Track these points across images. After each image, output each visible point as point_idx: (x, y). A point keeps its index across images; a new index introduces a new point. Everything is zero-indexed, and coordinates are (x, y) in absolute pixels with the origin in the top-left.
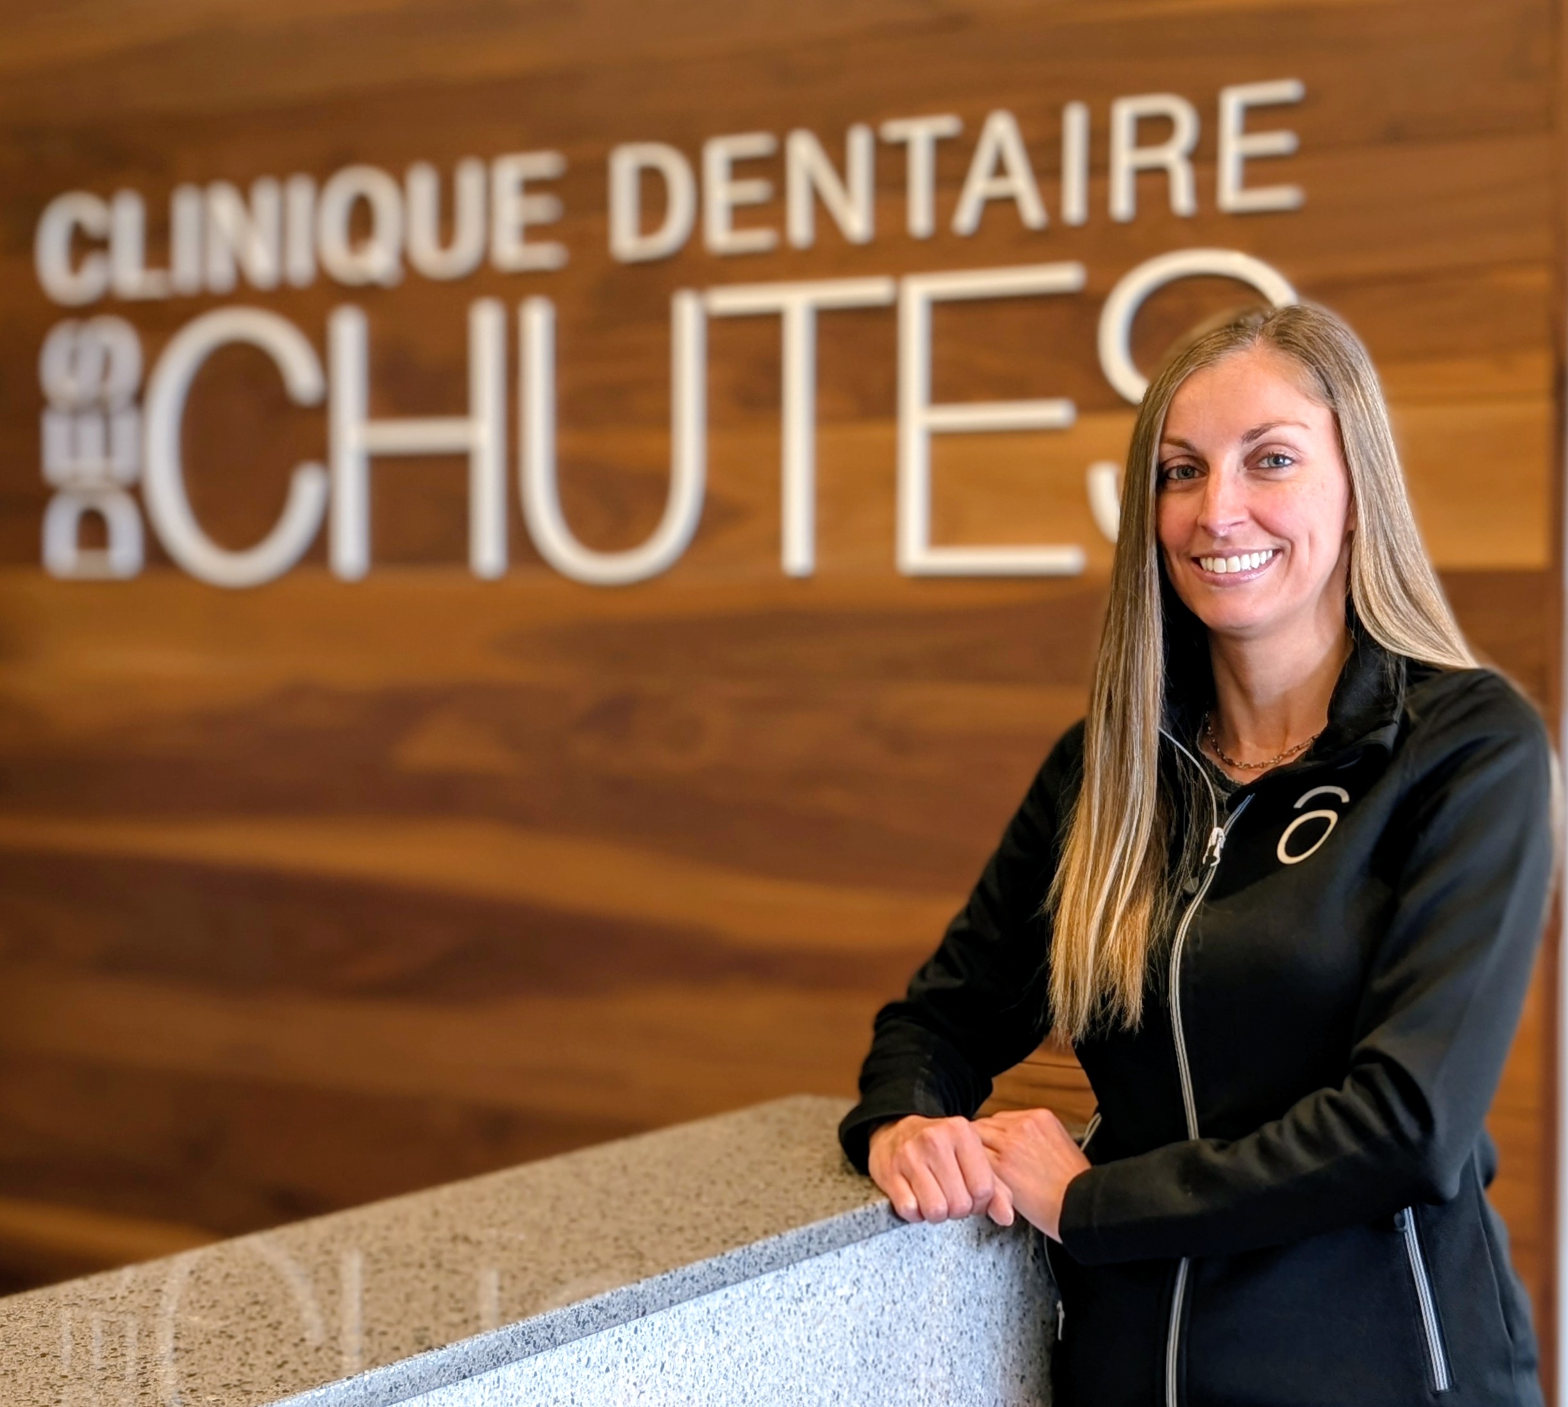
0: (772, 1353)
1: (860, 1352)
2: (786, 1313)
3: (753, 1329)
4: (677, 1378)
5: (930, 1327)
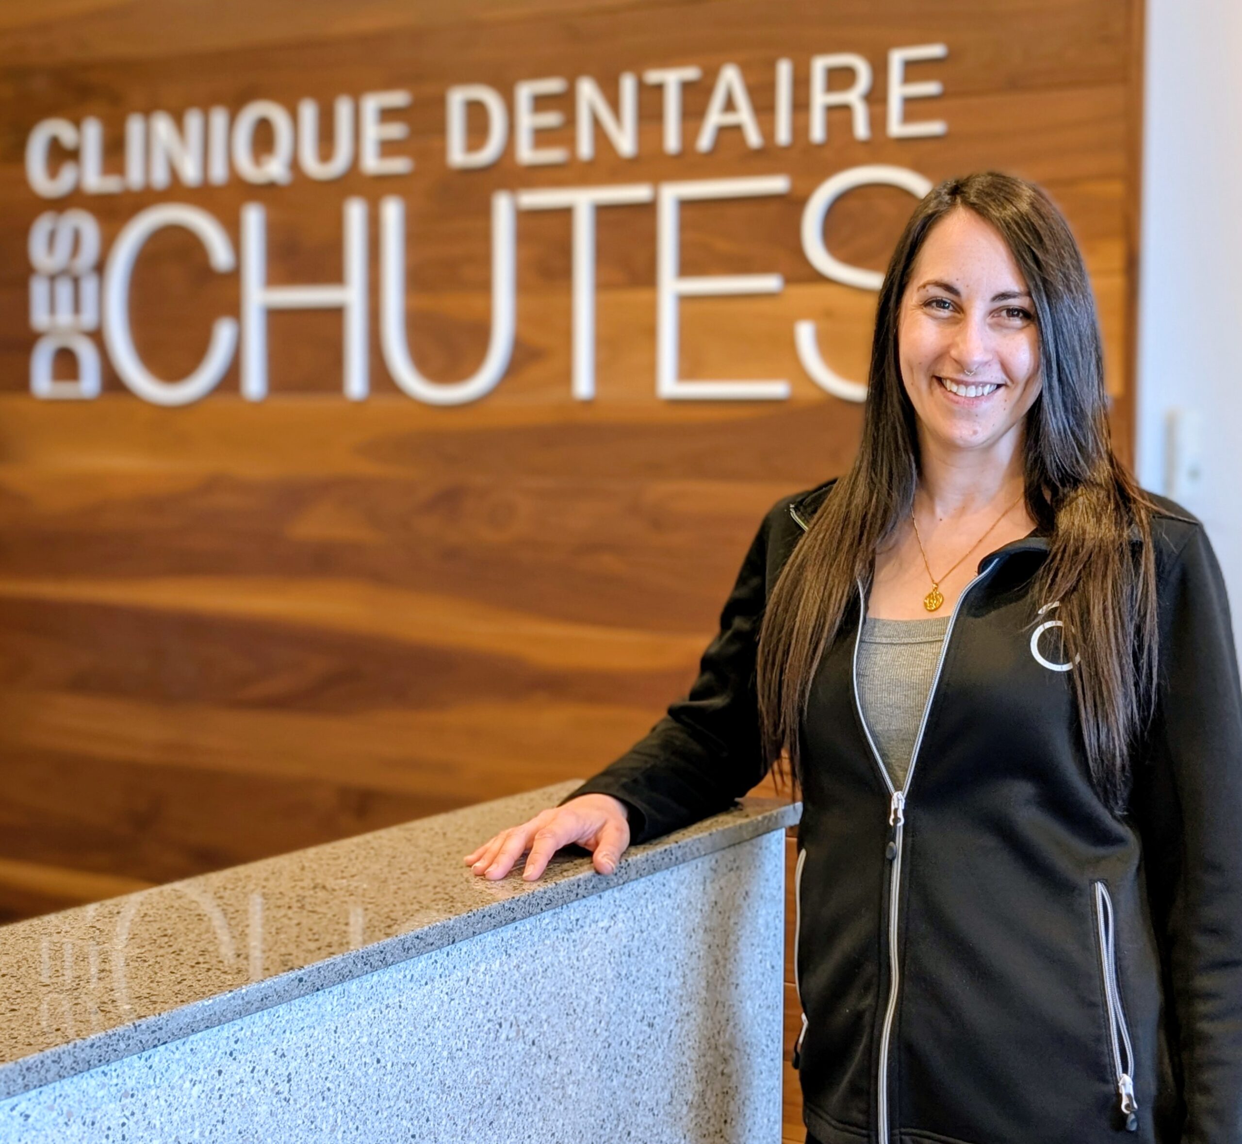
0: (550, 970)
1: (616, 968)
2: (561, 941)
3: (536, 952)
4: (479, 989)
5: (669, 949)
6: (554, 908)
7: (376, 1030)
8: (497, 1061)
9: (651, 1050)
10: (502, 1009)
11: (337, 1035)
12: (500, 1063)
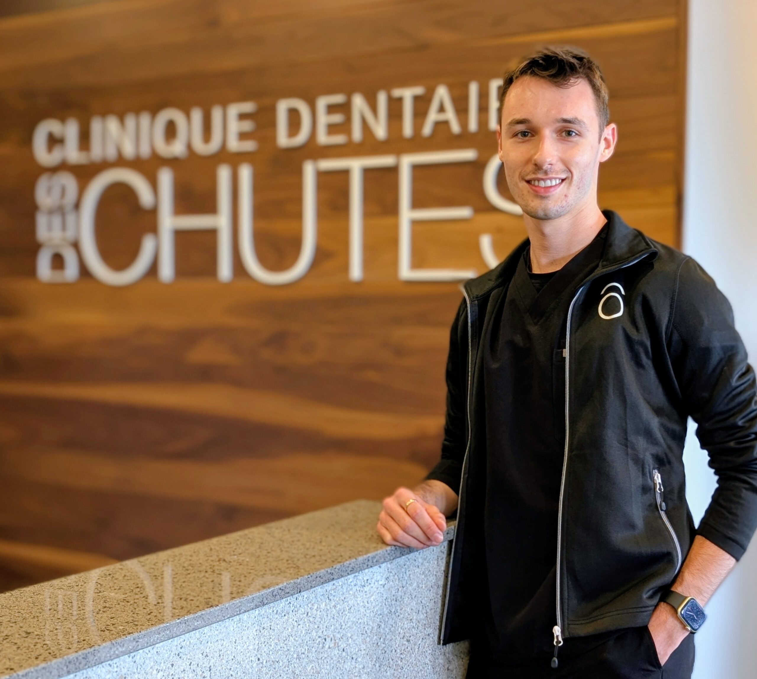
0: (353, 608)
1: (389, 608)
2: (358, 592)
3: (345, 598)
4: (314, 619)
5: (418, 597)
6: (355, 573)
7: (257, 643)
8: (323, 660)
9: (409, 655)
10: (326, 630)
11: (236, 644)
12: (325, 661)
